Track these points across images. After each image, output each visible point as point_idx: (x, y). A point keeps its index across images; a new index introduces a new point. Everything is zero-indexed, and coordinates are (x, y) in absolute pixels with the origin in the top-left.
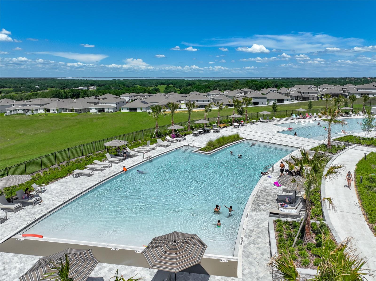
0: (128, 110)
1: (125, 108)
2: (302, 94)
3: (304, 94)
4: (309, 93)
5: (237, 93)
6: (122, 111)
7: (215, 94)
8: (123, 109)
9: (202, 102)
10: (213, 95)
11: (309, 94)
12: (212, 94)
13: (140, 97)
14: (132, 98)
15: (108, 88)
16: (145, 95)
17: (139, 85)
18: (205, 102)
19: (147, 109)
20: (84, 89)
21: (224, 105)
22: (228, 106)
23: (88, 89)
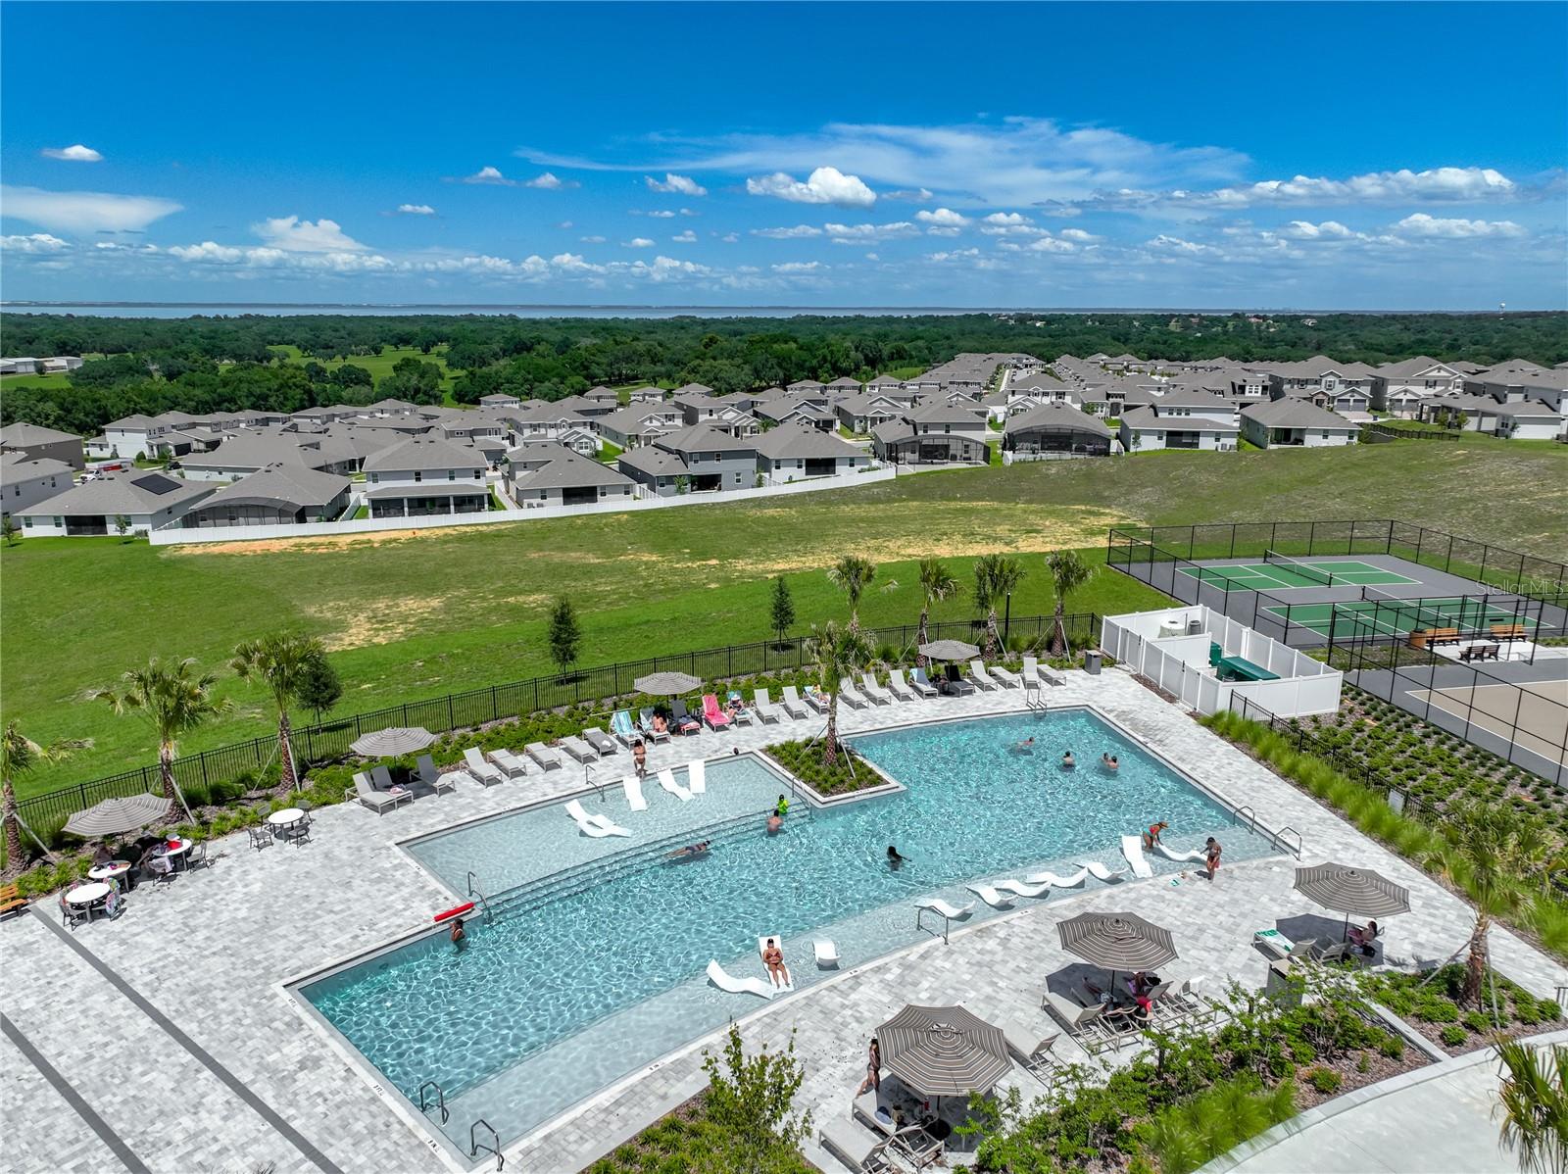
0: (58, 525)
1: (43, 520)
2: (920, 433)
3: (925, 431)
4: (948, 427)
5: (651, 419)
6: (27, 533)
7: (545, 426)
8: (29, 525)
9: (446, 482)
10: (535, 427)
11: (947, 431)
12: (531, 426)
13: (208, 429)
14: (160, 441)
15: (130, 368)
16: (239, 421)
17: (299, 347)
18: (458, 481)
19: (162, 518)
20: (21, 369)
21: (553, 492)
22: (571, 495)
23: (41, 370)
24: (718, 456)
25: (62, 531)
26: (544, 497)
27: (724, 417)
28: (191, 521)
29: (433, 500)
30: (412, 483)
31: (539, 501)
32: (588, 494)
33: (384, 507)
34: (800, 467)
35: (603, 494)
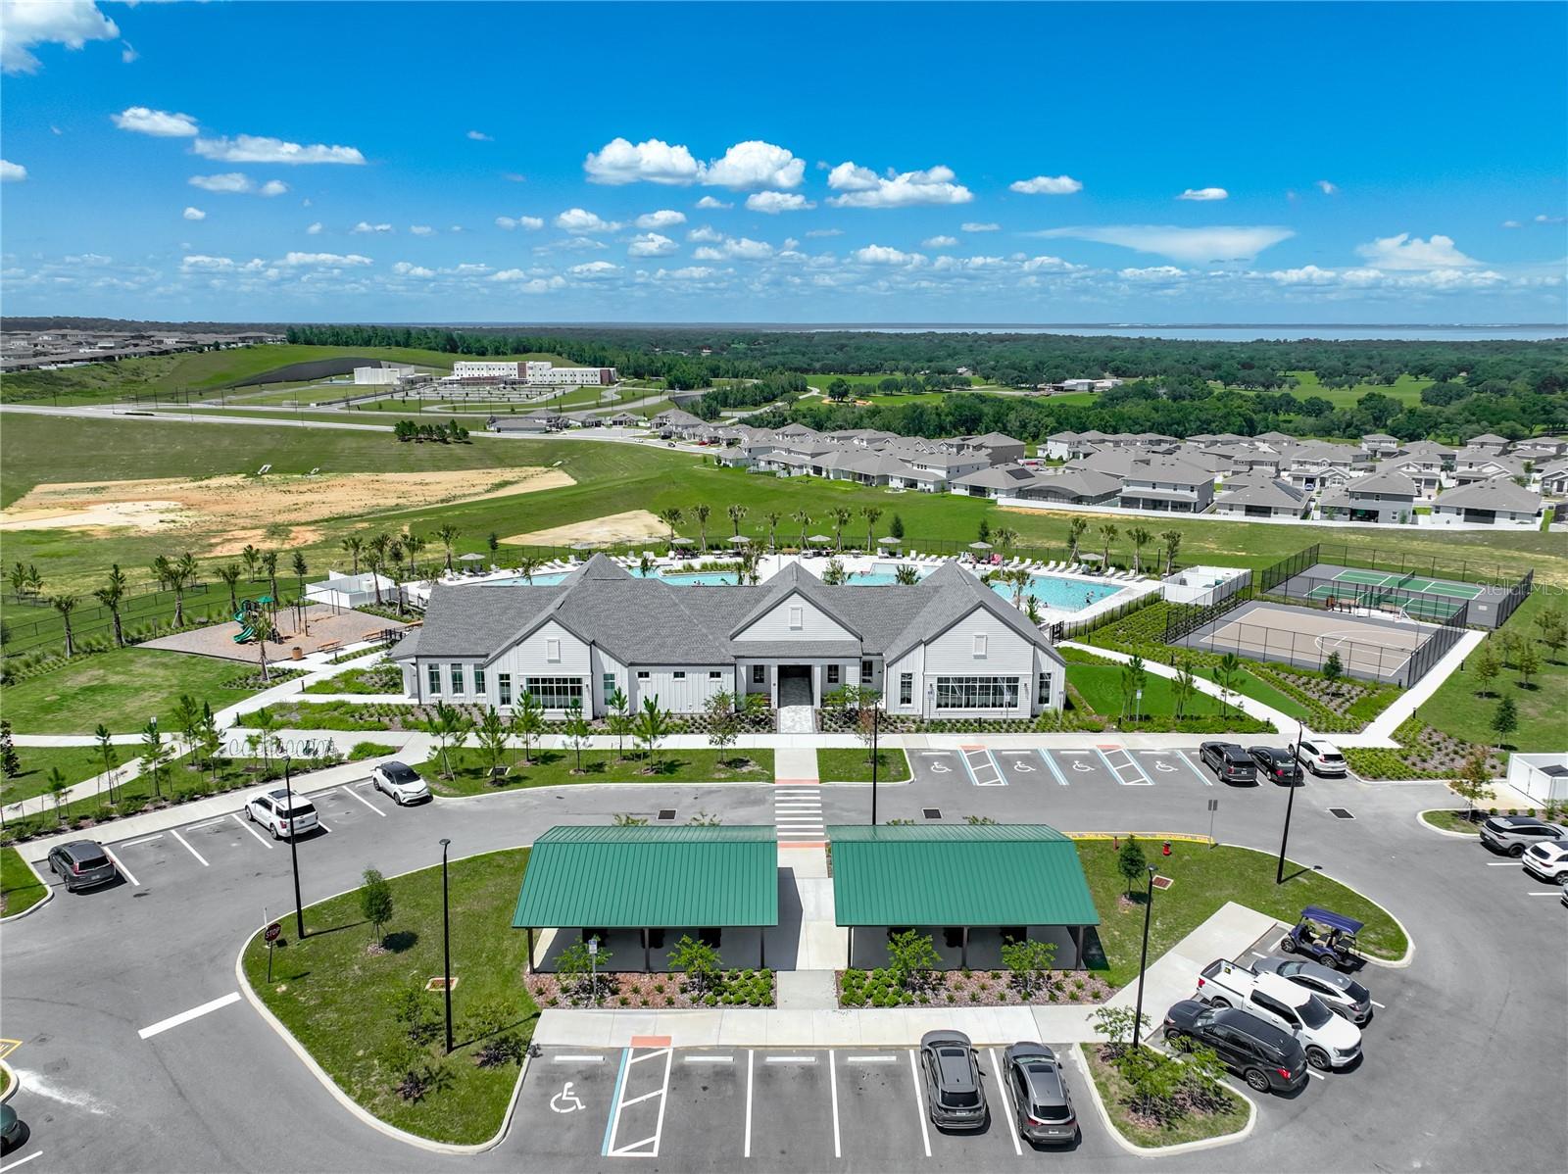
0: (967, 490)
1: (961, 486)
5: (1408, 465)
6: (954, 492)
8: (955, 488)
9: (1171, 491)
15: (1144, 392)
17: (1317, 374)
18: (1179, 492)
19: (1008, 493)
20: (1080, 388)
21: (1238, 507)
22: (1250, 510)
23: (1091, 388)
24: (1378, 497)
25: (967, 493)
26: (1231, 510)
27: (1484, 470)
28: (1022, 493)
29: (1160, 502)
30: (1150, 490)
31: (1227, 511)
32: (1265, 511)
33: (1129, 502)
34: (1459, 514)
35: (1276, 513)
